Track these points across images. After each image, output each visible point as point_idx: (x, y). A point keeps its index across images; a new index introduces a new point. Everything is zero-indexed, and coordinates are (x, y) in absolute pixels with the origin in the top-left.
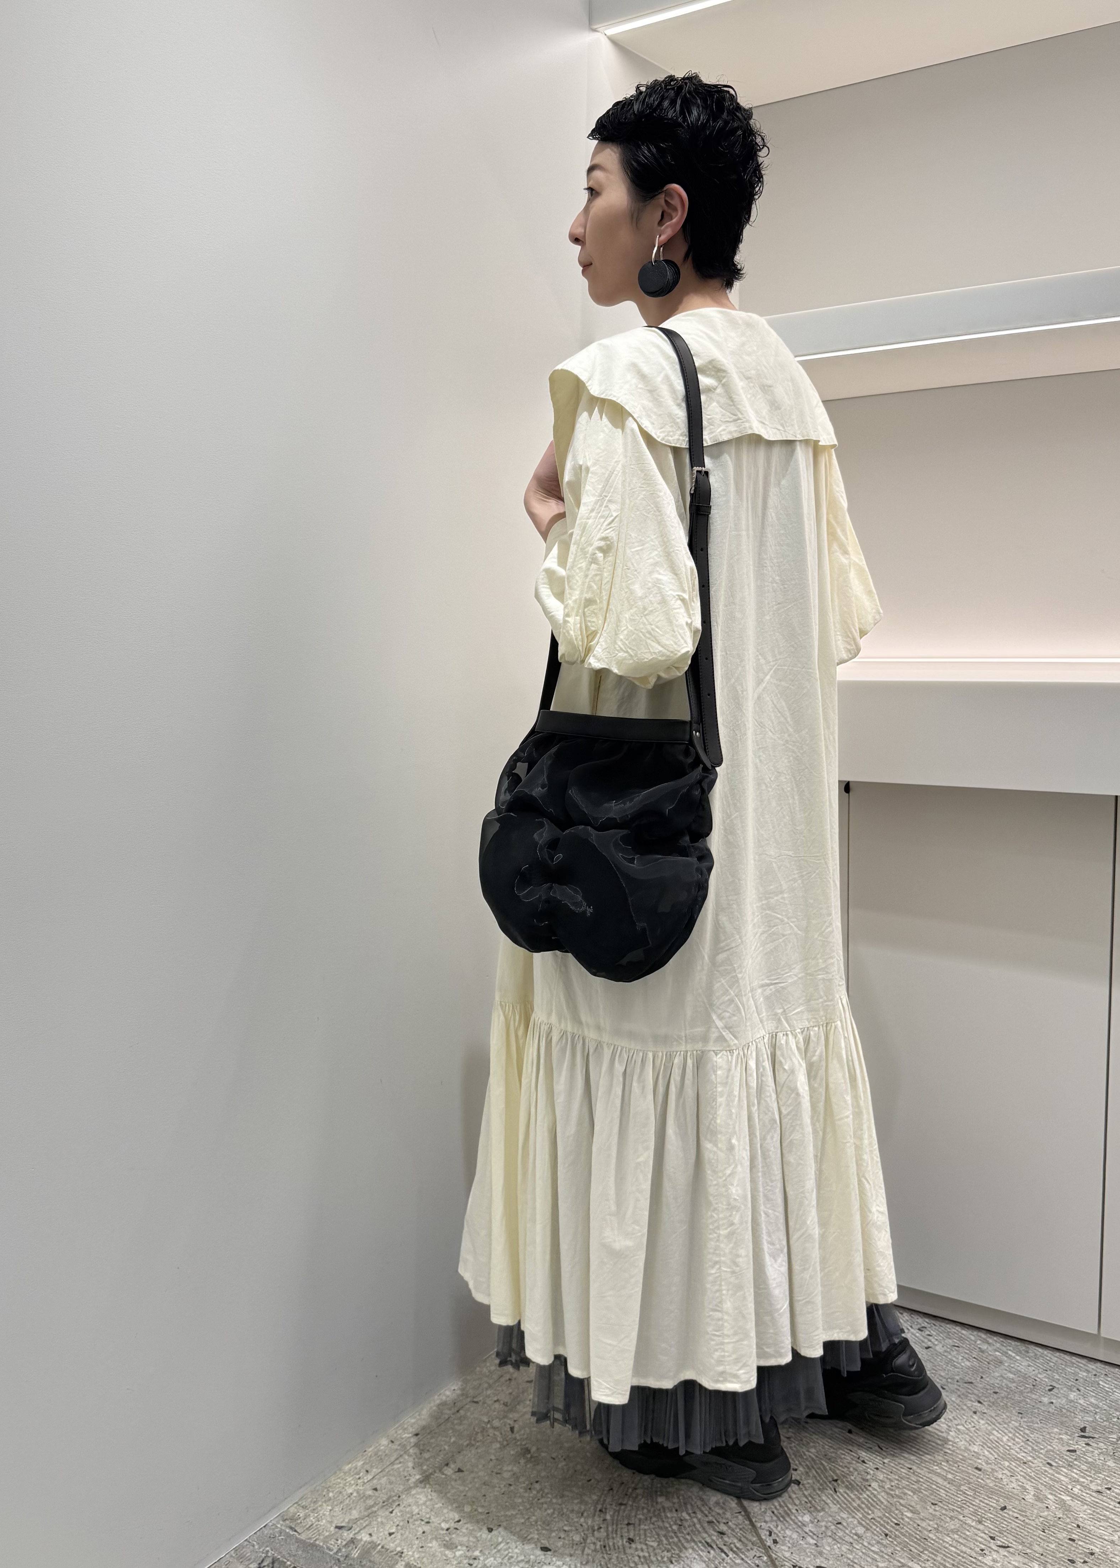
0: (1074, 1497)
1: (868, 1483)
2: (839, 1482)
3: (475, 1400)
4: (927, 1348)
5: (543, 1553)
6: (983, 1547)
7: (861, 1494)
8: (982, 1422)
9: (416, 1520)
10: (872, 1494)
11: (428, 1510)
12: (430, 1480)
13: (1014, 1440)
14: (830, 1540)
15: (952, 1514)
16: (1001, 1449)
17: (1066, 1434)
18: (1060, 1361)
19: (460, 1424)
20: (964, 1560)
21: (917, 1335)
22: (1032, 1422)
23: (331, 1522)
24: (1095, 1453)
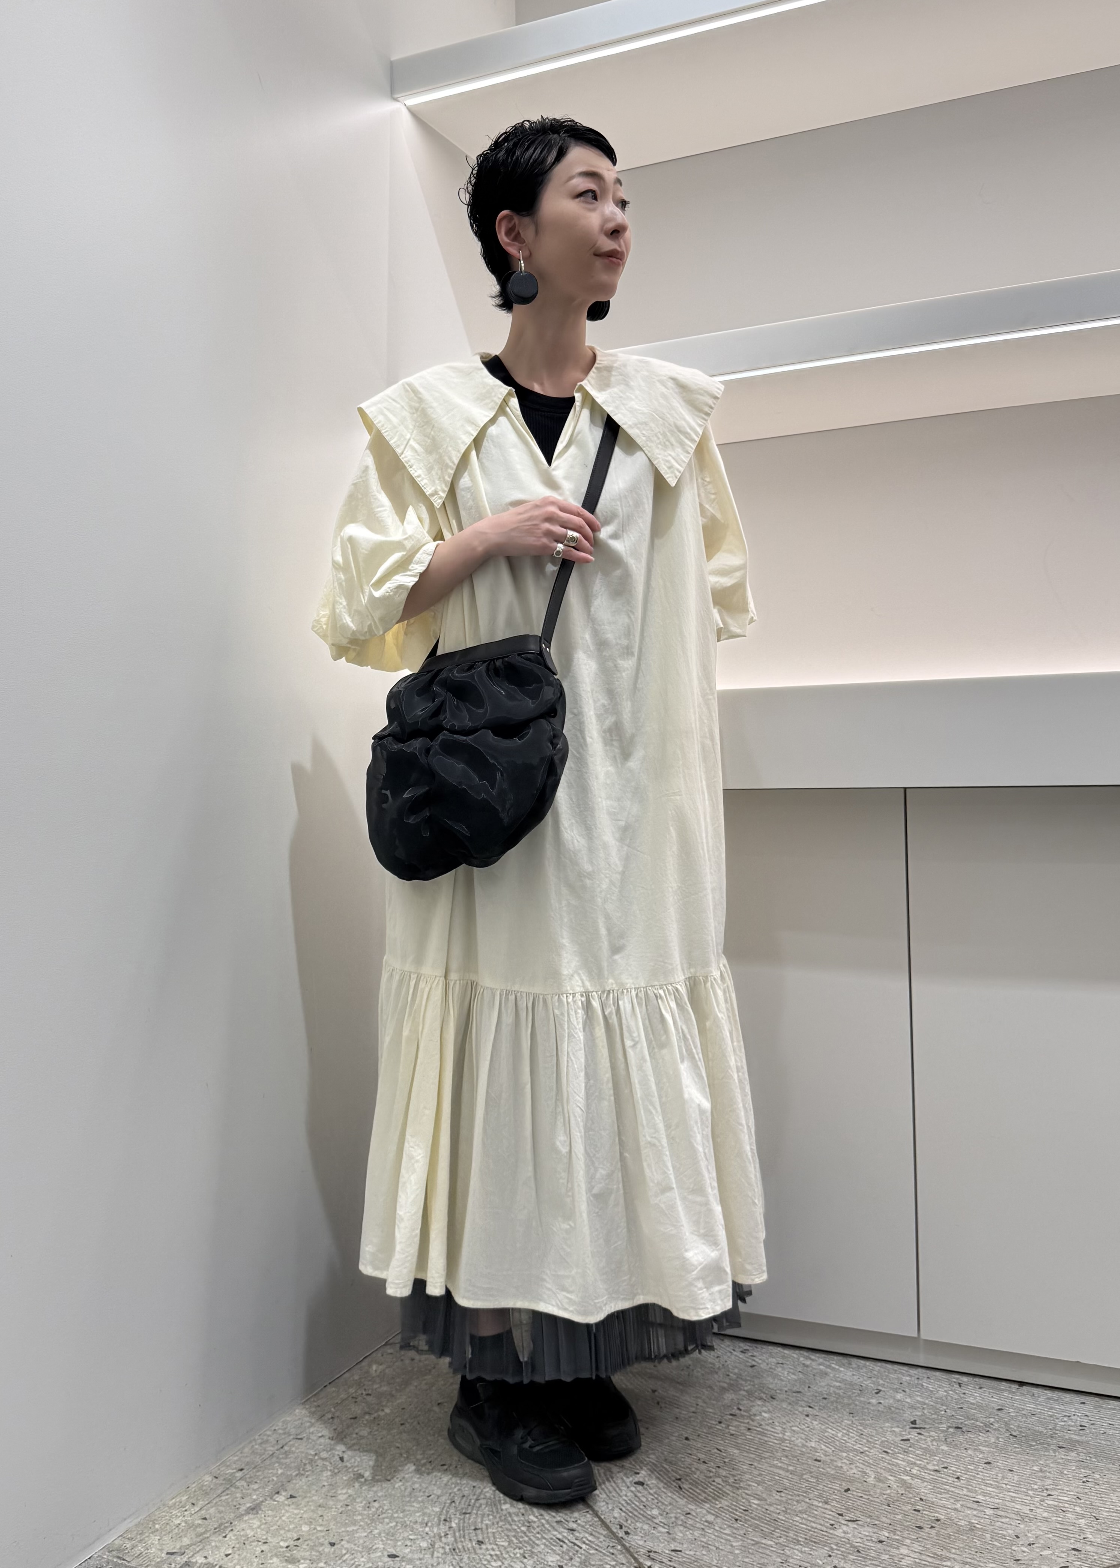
0: (913, 1477)
1: (712, 1479)
2: (682, 1480)
3: (299, 1437)
4: (752, 1366)
5: (390, 1559)
6: (832, 1522)
7: (706, 1489)
8: (815, 1423)
9: (253, 1541)
10: (717, 1487)
11: (264, 1533)
12: (262, 1507)
13: (848, 1435)
14: (681, 1528)
15: (798, 1498)
16: (837, 1443)
17: (898, 1427)
18: (882, 1370)
19: (286, 1458)
20: (816, 1534)
21: (741, 1356)
22: (864, 1419)
23: (161, 1550)
24: (928, 1440)
